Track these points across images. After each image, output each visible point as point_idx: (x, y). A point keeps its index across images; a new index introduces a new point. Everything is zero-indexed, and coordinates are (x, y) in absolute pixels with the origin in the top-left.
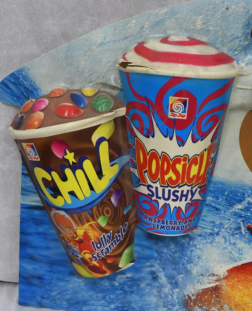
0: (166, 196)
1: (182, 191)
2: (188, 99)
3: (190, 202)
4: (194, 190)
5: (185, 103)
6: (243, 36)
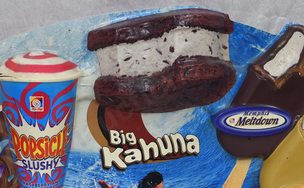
0: (36, 167)
1: (48, 162)
2: (43, 97)
3: (54, 169)
4: (56, 160)
5: (41, 100)
6: (82, 49)
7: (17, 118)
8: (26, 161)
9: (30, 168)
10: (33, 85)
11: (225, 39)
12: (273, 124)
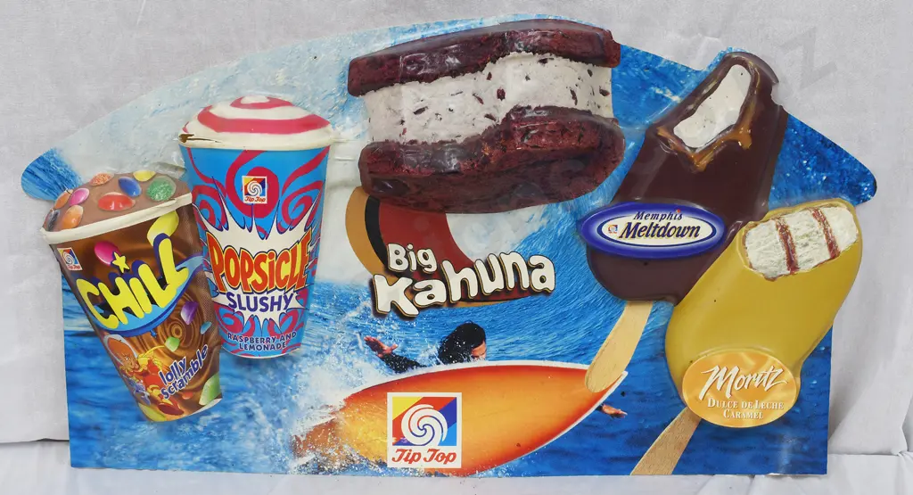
0: (252, 306)
1: (273, 298)
2: (266, 178)
3: (285, 311)
4: (288, 295)
5: (262, 183)
6: (339, 91)
7: (218, 215)
8: (233, 295)
9: (241, 308)
10: (247, 155)
11: (604, 76)
12: (690, 236)
